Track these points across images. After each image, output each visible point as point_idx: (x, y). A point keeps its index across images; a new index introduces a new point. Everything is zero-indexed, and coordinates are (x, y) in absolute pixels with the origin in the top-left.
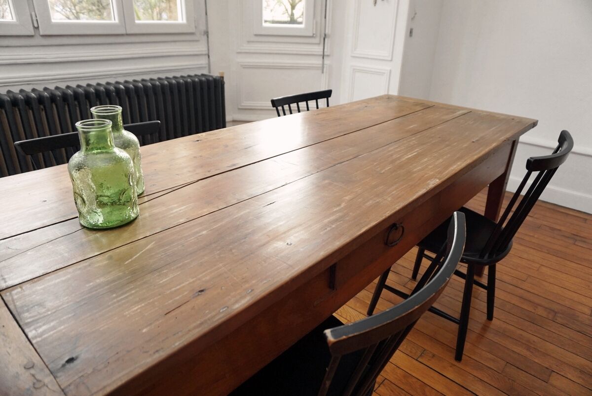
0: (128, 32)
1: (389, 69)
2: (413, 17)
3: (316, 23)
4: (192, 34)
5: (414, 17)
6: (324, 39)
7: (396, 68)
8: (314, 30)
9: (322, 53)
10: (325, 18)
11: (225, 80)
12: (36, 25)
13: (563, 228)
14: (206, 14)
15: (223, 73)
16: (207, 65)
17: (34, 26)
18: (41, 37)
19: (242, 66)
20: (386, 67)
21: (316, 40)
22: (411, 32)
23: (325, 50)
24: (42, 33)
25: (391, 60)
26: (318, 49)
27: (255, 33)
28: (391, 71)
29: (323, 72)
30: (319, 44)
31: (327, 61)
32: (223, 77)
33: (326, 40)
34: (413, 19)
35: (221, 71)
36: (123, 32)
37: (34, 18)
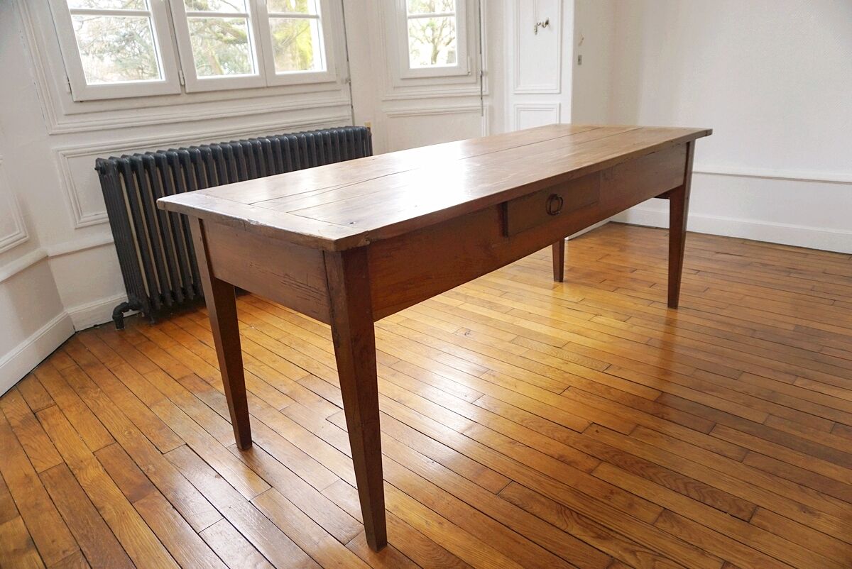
0: (269, 85)
1: (558, 103)
2: (579, 41)
3: (471, 60)
4: (334, 82)
5: (581, 42)
6: (481, 77)
7: (566, 100)
8: (469, 68)
9: (480, 93)
10: (481, 53)
11: (372, 131)
12: (183, 84)
13: (776, 263)
14: (348, 60)
15: (370, 123)
16: (351, 117)
17: (181, 85)
18: (187, 96)
19: (388, 115)
20: (555, 101)
21: (472, 79)
22: (579, 60)
23: (483, 89)
24: (187, 91)
25: (560, 93)
26: (475, 89)
27: (402, 77)
28: (560, 105)
29: (483, 115)
30: (476, 83)
31: (487, 103)
32: (369, 128)
33: (483, 78)
34: (580, 44)
35: (367, 122)
36: (264, 85)
37: (181, 76)
